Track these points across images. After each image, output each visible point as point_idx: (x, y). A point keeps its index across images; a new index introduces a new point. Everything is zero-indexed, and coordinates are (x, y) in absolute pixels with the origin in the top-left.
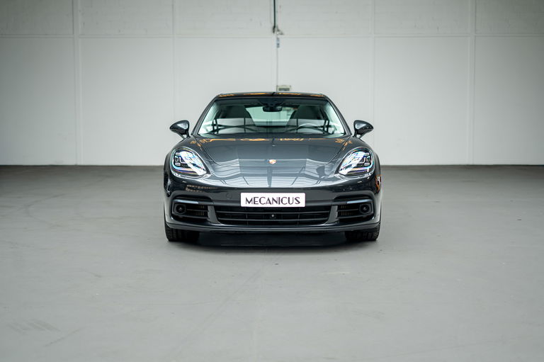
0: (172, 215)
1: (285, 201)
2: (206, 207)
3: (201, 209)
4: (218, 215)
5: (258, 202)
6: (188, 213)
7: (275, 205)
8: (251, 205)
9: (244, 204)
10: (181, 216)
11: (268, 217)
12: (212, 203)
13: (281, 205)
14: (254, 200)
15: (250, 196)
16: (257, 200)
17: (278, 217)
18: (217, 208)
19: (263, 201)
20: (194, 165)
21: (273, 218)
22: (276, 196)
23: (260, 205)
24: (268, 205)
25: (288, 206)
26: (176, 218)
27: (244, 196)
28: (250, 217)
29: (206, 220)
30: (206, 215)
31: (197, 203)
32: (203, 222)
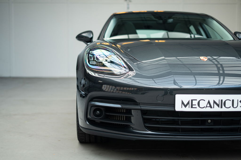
0: (87, 119)
1: (229, 104)
2: (129, 111)
3: (122, 113)
4: (145, 121)
5: (197, 106)
6: (107, 117)
7: (216, 109)
8: (188, 109)
9: (179, 108)
10: (98, 120)
11: (204, 122)
12: (138, 107)
13: (224, 109)
14: (191, 103)
15: (186, 98)
16: (195, 103)
17: (215, 123)
18: (144, 112)
19: (203, 104)
20: (112, 62)
21: (209, 124)
22: (218, 98)
23: (198, 109)
24: (209, 110)
25: (232, 109)
26: (92, 122)
27: (179, 98)
28: (184, 123)
29: (128, 126)
30: (129, 119)
31: (119, 106)
32: (126, 128)
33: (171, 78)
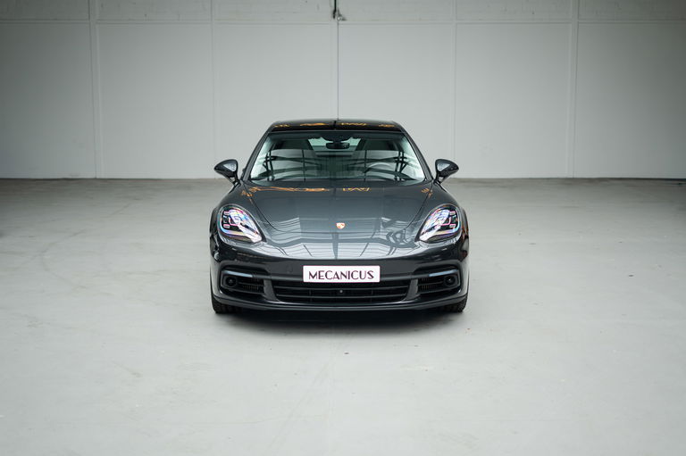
0: (220, 288)
1: (356, 275)
2: (261, 282)
3: (253, 282)
4: (276, 291)
5: (324, 277)
6: (240, 287)
7: (344, 280)
8: (316, 280)
9: (306, 279)
10: (231, 290)
11: (336, 293)
12: (269, 277)
13: (351, 281)
14: (318, 274)
15: (314, 269)
16: (322, 274)
17: (347, 293)
18: (274, 283)
19: (330, 275)
20: (247, 227)
21: (341, 295)
22: (345, 269)
23: (326, 281)
24: (336, 281)
25: (359, 281)
26: (225, 291)
27: (307, 270)
28: (314, 293)
29: (260, 297)
30: (261, 290)
31: (250, 276)
32: (258, 298)
33: (300, 246)
